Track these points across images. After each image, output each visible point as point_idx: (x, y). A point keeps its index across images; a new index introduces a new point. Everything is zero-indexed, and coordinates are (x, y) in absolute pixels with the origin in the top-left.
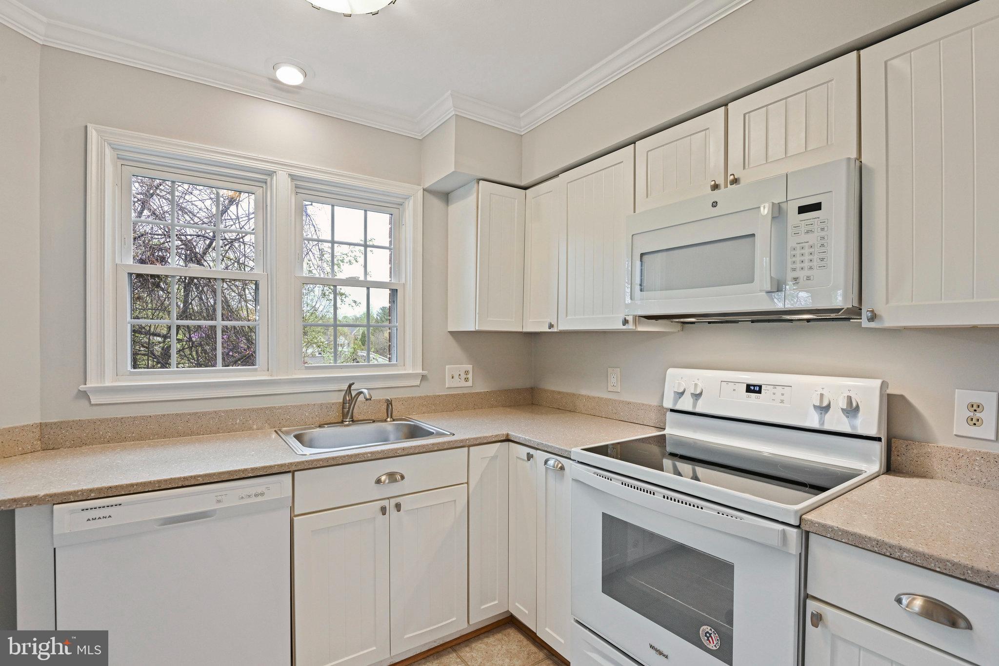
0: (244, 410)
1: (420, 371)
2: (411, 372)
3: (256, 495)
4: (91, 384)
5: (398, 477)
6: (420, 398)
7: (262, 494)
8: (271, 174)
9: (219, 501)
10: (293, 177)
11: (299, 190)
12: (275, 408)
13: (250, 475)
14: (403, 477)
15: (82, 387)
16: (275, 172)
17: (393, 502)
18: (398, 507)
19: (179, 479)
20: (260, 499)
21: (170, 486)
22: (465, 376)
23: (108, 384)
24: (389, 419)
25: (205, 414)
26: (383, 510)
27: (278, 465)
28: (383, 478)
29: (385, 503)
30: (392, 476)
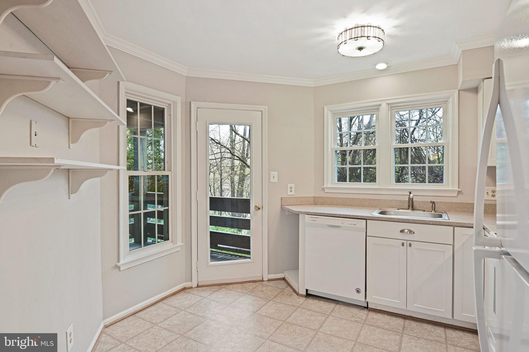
0: (369, 199)
1: (456, 188)
2: (451, 189)
3: (354, 225)
4: (325, 186)
5: (412, 233)
6: (456, 203)
7: (356, 225)
8: (380, 105)
9: (342, 224)
10: (388, 104)
11: (393, 108)
12: (380, 199)
13: (352, 217)
14: (414, 233)
15: (323, 187)
16: (381, 104)
17: (409, 242)
18: (410, 245)
19: (332, 214)
20: (354, 226)
21: (330, 216)
22: (493, 194)
23: (329, 186)
24: (433, 211)
25: (355, 199)
26: (403, 244)
27: (361, 216)
28: (406, 231)
29: (405, 242)
30: (410, 231)
